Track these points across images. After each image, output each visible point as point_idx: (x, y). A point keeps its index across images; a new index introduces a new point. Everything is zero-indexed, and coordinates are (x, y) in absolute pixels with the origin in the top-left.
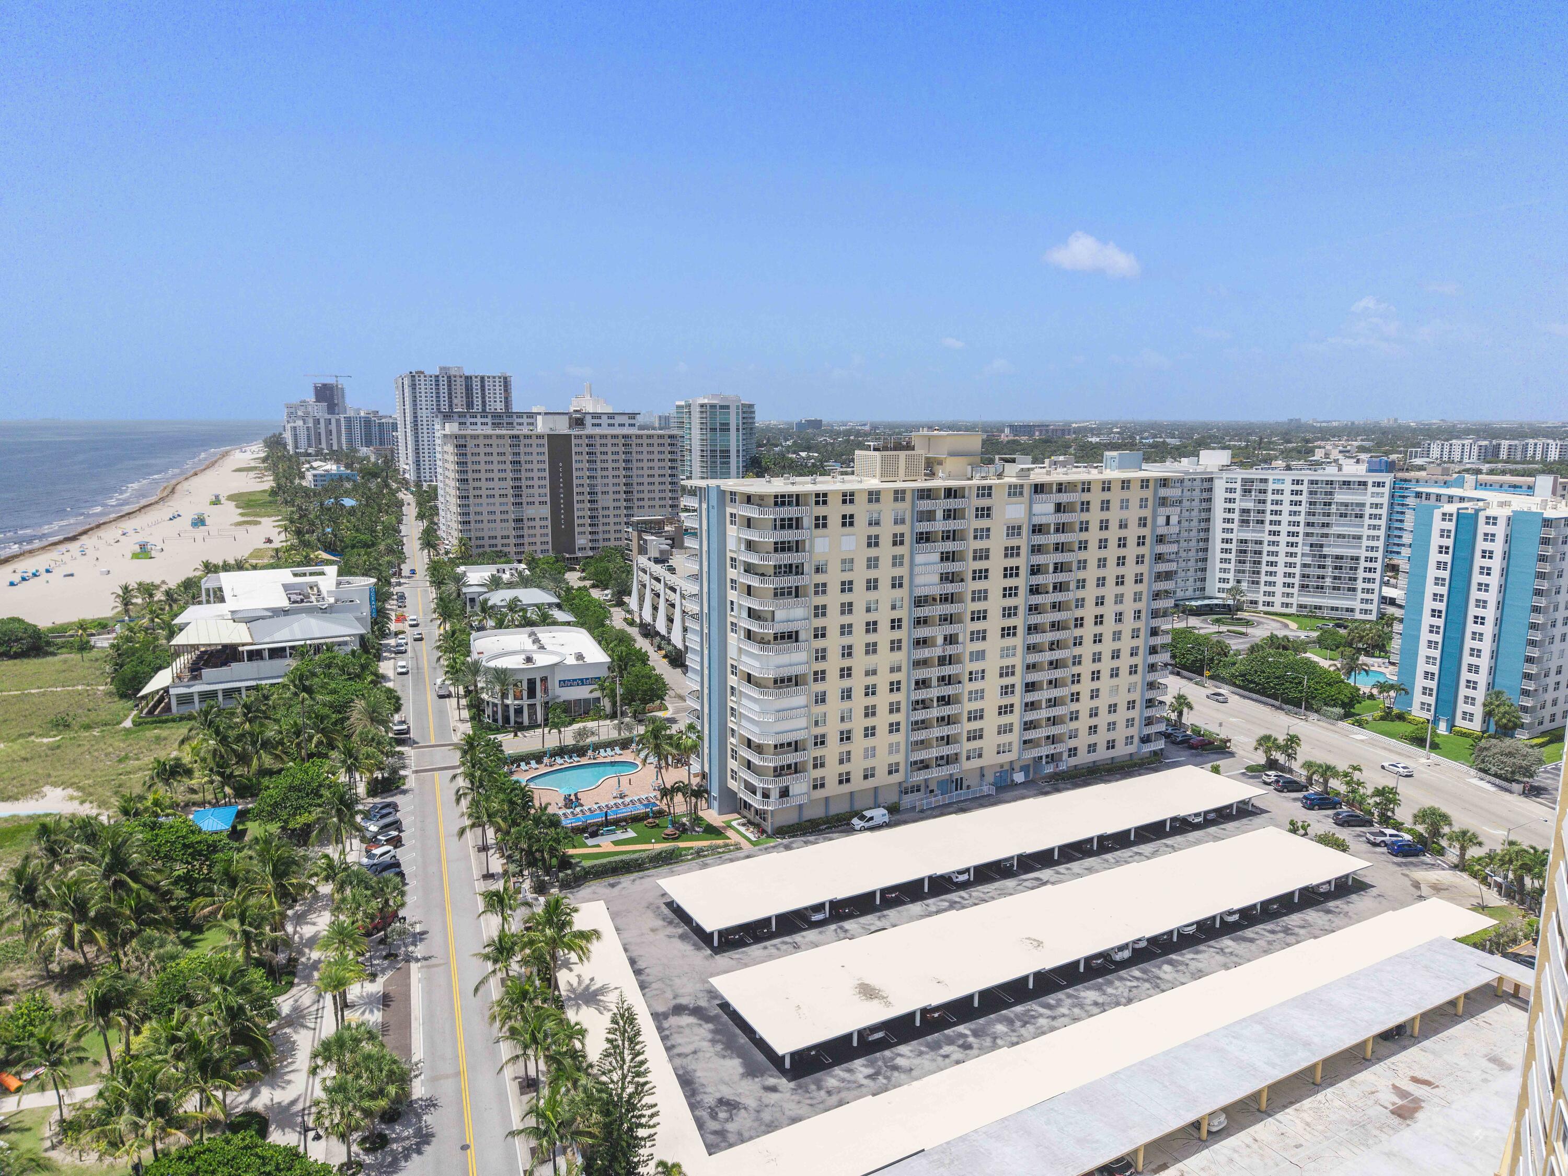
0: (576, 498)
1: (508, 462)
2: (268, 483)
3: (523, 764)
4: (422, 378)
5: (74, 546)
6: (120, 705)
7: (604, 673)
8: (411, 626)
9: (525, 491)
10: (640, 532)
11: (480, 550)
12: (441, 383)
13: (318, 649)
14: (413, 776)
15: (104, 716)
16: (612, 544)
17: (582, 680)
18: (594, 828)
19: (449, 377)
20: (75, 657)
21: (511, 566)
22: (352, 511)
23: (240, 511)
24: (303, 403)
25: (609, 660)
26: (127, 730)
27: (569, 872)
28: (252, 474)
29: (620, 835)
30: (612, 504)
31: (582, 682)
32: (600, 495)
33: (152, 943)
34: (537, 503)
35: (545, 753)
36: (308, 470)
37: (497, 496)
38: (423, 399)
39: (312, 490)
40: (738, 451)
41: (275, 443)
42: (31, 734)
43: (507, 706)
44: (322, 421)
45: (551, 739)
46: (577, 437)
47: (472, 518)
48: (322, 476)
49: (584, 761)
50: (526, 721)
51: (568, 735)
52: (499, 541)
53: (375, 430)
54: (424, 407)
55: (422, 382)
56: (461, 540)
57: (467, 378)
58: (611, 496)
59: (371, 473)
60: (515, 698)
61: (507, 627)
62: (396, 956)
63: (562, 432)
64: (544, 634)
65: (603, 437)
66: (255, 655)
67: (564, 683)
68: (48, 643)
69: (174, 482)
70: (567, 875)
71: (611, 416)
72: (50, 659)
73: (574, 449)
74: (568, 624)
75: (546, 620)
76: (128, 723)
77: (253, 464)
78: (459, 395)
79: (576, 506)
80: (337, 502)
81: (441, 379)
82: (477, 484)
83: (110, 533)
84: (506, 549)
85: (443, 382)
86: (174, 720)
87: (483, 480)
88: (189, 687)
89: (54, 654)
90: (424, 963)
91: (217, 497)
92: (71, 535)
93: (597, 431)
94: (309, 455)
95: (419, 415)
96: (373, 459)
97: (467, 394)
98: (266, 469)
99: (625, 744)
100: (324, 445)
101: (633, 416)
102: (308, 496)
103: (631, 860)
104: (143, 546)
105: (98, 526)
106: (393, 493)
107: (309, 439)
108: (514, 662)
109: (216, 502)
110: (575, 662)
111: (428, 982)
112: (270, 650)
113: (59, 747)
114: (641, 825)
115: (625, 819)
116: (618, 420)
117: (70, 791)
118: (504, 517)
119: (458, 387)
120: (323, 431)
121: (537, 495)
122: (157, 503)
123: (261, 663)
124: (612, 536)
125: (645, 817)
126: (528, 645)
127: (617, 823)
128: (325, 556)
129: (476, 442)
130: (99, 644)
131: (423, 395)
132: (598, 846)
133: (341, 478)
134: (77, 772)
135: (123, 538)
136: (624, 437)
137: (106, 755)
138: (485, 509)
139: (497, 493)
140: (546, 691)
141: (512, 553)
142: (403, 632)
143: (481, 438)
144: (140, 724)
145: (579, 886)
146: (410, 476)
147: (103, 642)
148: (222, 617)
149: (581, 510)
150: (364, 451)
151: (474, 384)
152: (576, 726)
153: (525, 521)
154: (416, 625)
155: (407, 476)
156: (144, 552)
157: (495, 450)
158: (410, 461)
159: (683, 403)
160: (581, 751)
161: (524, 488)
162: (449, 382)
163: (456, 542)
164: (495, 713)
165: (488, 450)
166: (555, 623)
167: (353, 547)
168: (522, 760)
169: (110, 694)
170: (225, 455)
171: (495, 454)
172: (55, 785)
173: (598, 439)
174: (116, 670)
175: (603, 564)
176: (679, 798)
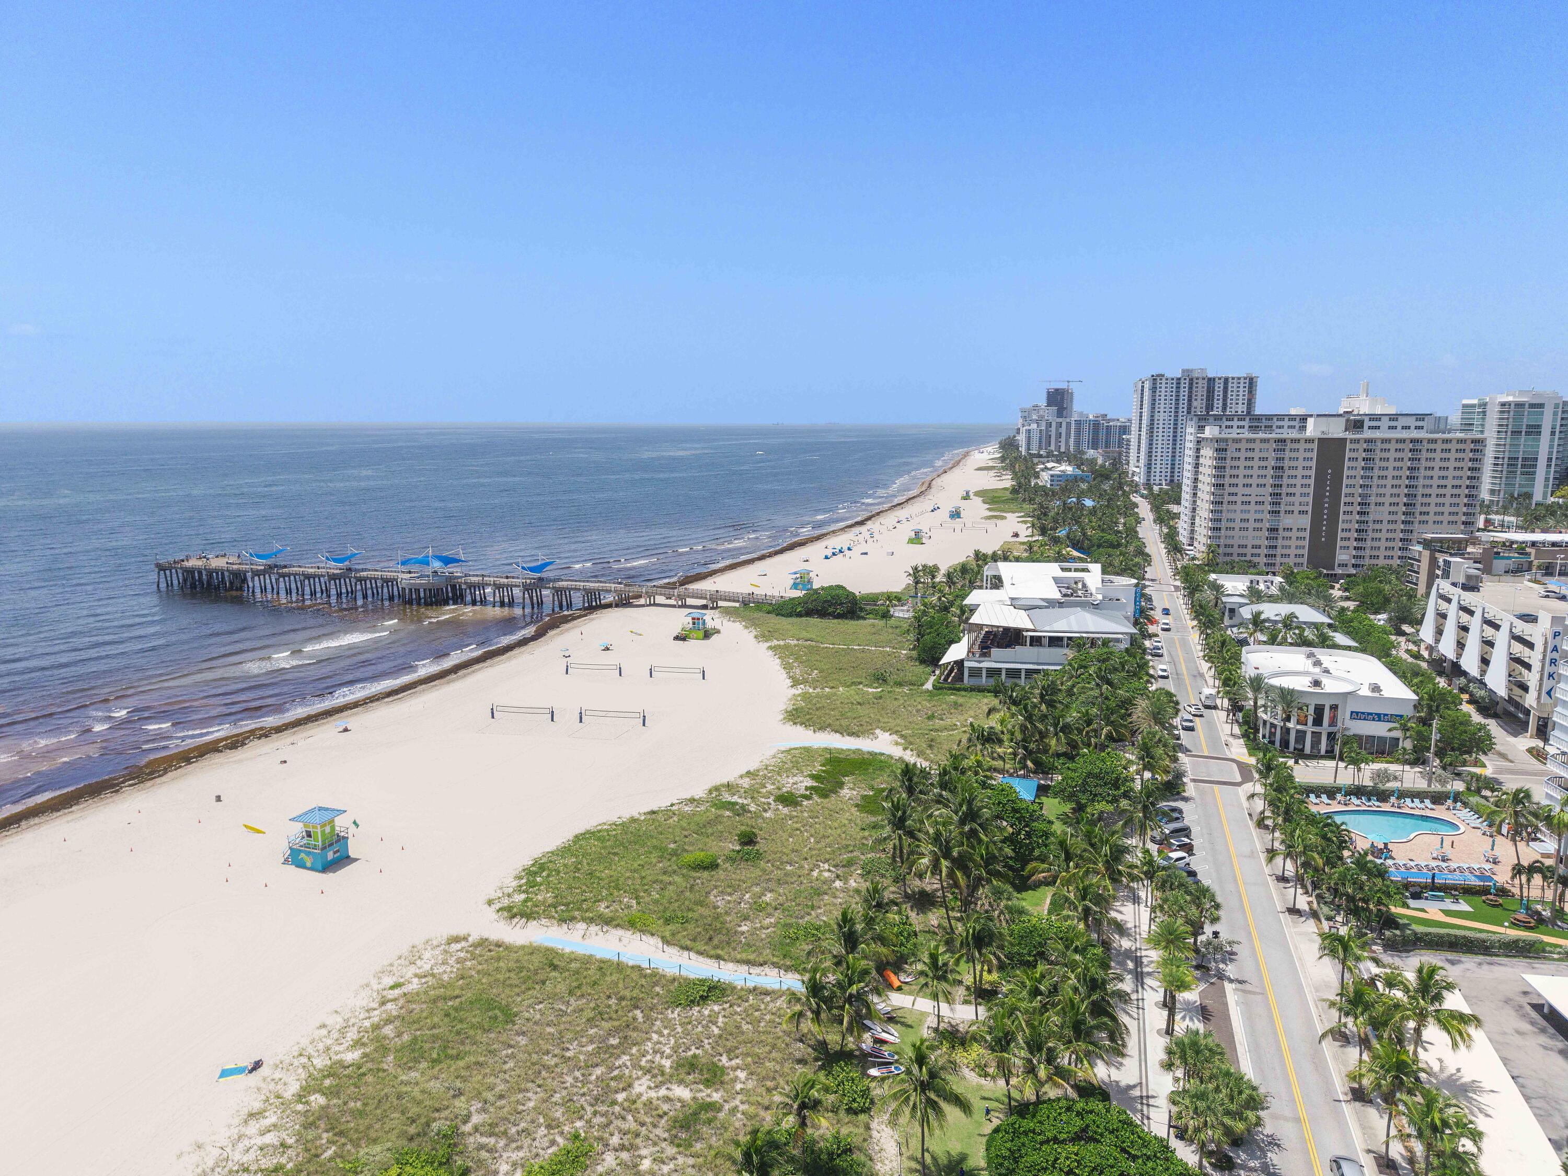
0: (1343, 508)
1: (1269, 468)
2: (1007, 482)
3: (1312, 796)
4: (1164, 381)
5: (863, 529)
6: (921, 669)
7: (1408, 712)
8: (1163, 630)
9: (1285, 499)
10: (1433, 551)
11: (1228, 559)
12: (1182, 385)
13: (1093, 642)
14: (1192, 784)
15: (909, 677)
16: (1381, 562)
17: (1379, 715)
18: (1418, 889)
19: (1191, 380)
20: (880, 623)
21: (1265, 578)
22: (1093, 511)
23: (987, 506)
24: (1036, 408)
25: (1414, 697)
26: (928, 691)
27: (1398, 932)
28: (992, 473)
29: (1449, 904)
30: (1387, 517)
31: (1379, 717)
32: (1372, 506)
33: (1001, 893)
34: (1296, 512)
35: (1339, 790)
36: (1043, 470)
37: (1253, 503)
38: (1162, 402)
39: (1050, 490)
40: (1550, 460)
41: (1009, 445)
42: (860, 683)
43: (1288, 730)
44: (1054, 425)
45: (1346, 775)
46: (1353, 441)
47: (1223, 524)
48: (1059, 476)
49: (1386, 807)
50: (1308, 750)
51: (1367, 774)
52: (1249, 551)
53: (1102, 435)
54: (1162, 410)
55: (1163, 385)
56: (1209, 546)
57: (1209, 379)
58: (1387, 508)
59: (1102, 475)
60: (1298, 723)
61: (1280, 644)
62: (1208, 969)
63: (1335, 436)
64: (1327, 657)
65: (1384, 441)
66: (1036, 641)
67: (1356, 715)
68: (861, 609)
69: (929, 478)
70: (1395, 935)
71: (1393, 417)
72: (861, 622)
73: (1348, 455)
74: (1349, 648)
75: (1325, 642)
76: (929, 686)
77: (991, 464)
78: (1199, 398)
79: (1342, 517)
80: (1079, 502)
81: (1182, 381)
82: (1233, 490)
83: (889, 519)
84: (1256, 559)
85: (1185, 385)
86: (965, 690)
87: (1240, 485)
88: (980, 662)
89: (865, 619)
90: (1239, 986)
91: (967, 493)
92: (859, 519)
93: (1377, 434)
94: (1041, 456)
95: (1156, 418)
96: (1100, 461)
97: (1208, 396)
98: (1004, 468)
99: (1438, 799)
100: (1052, 447)
101: (1420, 417)
102: (1046, 494)
103: (1477, 940)
104: (917, 533)
105: (878, 514)
106: (1126, 495)
107: (1040, 442)
108: (1301, 684)
109: (966, 497)
110: (1369, 694)
111: (1247, 1007)
112: (1050, 638)
113: (881, 697)
114: (1479, 899)
115: (1455, 888)
116: (1402, 422)
117: (895, 737)
118: (1258, 525)
119: (1200, 389)
120: (1053, 433)
121: (1297, 504)
122: (918, 496)
123: (1041, 649)
124: (1382, 553)
125: (1485, 891)
126: (1308, 665)
127: (1447, 889)
128: (1075, 553)
129: (1237, 446)
130: (896, 614)
131: (1163, 398)
132: (1423, 910)
133: (1075, 479)
134: (898, 721)
135: (898, 525)
136: (1412, 441)
137: (918, 711)
138: (1238, 516)
139: (1253, 499)
140: (1333, 722)
141: (1262, 564)
142: (1157, 635)
143: (1244, 442)
144: (941, 688)
145: (1408, 951)
146: (1140, 479)
147: (902, 613)
148: (1002, 602)
149: (1347, 522)
150: (1091, 453)
151: (1217, 385)
152: (1376, 766)
153: (1280, 532)
154: (1168, 630)
155: (1136, 478)
156: (917, 538)
157: (1256, 455)
158: (1142, 463)
159: (1475, 402)
160: (1383, 796)
161: (1284, 496)
162: (1191, 384)
163: (1204, 549)
164: (1272, 734)
165: (1250, 454)
166: (1335, 646)
167: (1099, 546)
168: (1312, 792)
169: (911, 658)
170: (966, 455)
171: (1256, 459)
172: (884, 729)
173: (1379, 444)
174: (918, 640)
175: (1373, 585)
176: (1537, 879)
